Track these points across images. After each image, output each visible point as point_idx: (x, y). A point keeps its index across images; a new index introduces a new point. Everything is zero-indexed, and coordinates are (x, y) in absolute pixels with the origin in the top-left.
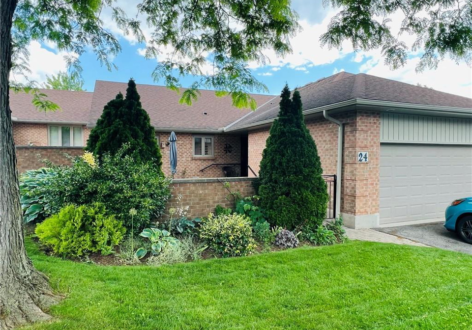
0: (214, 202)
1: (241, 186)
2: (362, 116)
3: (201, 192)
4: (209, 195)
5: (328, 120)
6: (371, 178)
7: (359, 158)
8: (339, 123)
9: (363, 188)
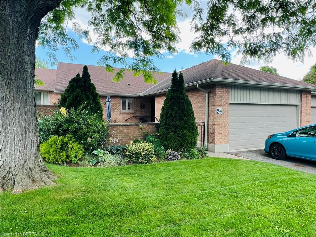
0: (134, 137)
1: (149, 128)
2: (219, 88)
3: (126, 131)
4: (131, 132)
5: (200, 90)
6: (224, 123)
7: (217, 112)
8: (206, 91)
9: (219, 129)
